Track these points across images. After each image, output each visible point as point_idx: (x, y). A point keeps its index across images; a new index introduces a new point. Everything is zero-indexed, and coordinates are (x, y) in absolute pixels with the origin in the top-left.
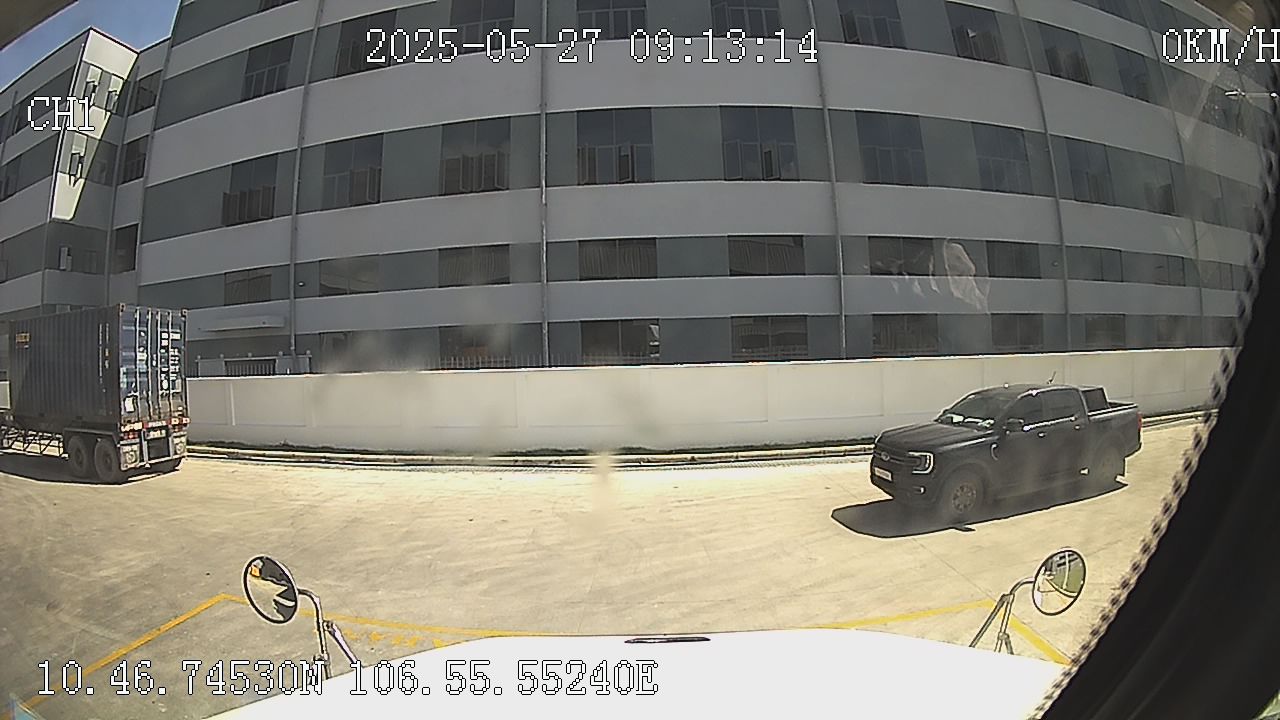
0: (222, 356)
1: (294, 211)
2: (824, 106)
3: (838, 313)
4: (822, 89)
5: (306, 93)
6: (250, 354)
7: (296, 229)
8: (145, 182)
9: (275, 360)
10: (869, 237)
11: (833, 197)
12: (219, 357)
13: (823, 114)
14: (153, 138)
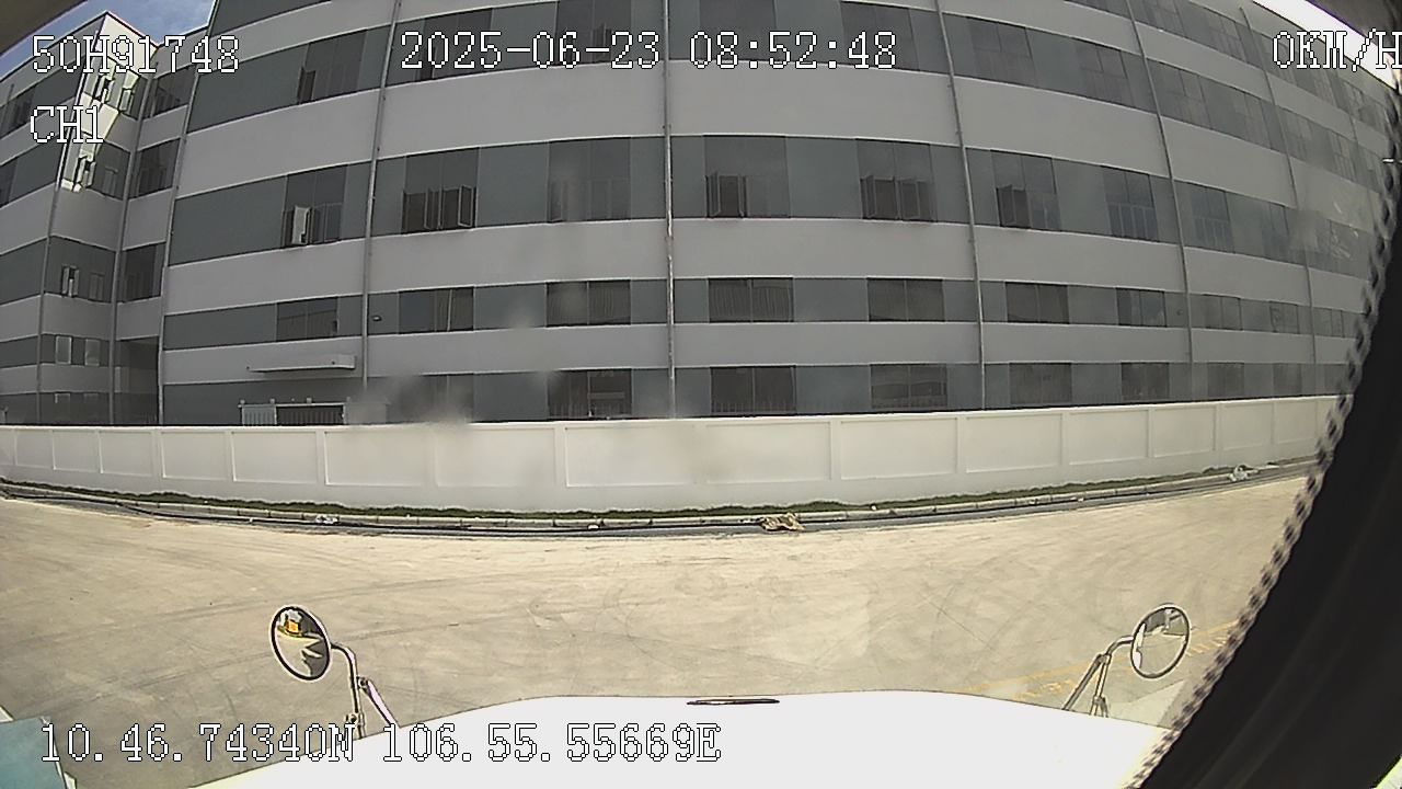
0: (273, 400)
1: (368, 235)
2: (962, 145)
3: (977, 362)
4: (959, 127)
5: (383, 98)
6: (309, 400)
7: (370, 254)
8: (176, 193)
9: (342, 406)
10: (1007, 283)
11: (971, 241)
12: (269, 402)
13: (962, 152)
14: (185, 141)
